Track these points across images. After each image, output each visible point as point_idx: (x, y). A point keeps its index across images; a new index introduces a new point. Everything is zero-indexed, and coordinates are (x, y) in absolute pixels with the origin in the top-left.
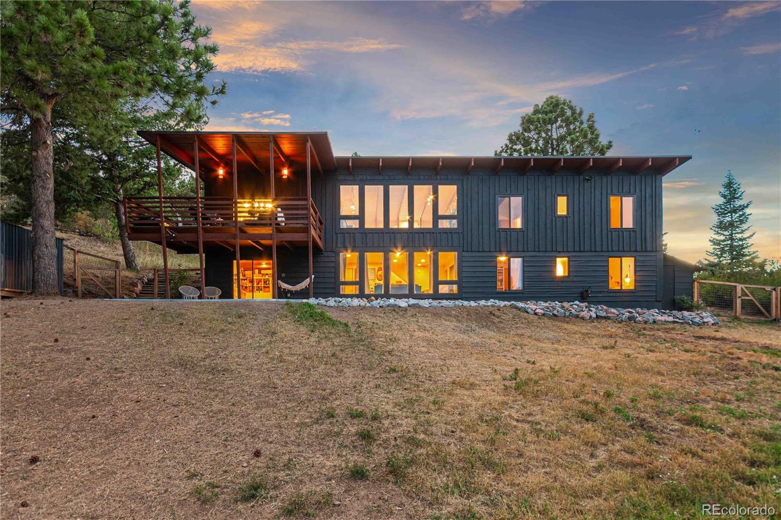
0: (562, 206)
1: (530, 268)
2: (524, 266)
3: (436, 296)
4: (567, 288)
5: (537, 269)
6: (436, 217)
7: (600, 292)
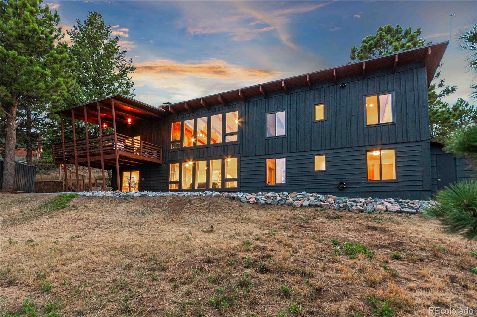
0: (320, 112)
1: (291, 165)
2: (287, 165)
3: (223, 189)
4: (325, 181)
5: (297, 166)
6: (224, 135)
7: (358, 183)
